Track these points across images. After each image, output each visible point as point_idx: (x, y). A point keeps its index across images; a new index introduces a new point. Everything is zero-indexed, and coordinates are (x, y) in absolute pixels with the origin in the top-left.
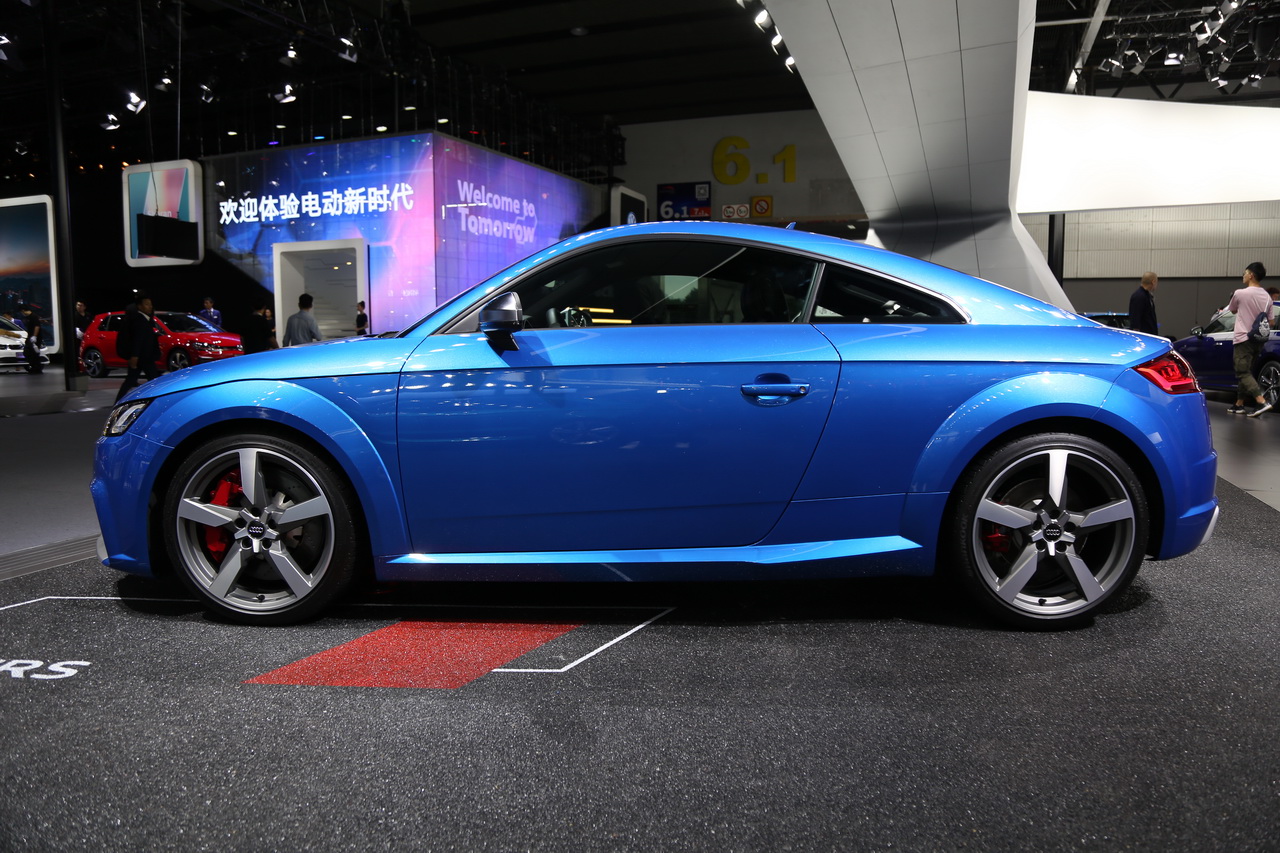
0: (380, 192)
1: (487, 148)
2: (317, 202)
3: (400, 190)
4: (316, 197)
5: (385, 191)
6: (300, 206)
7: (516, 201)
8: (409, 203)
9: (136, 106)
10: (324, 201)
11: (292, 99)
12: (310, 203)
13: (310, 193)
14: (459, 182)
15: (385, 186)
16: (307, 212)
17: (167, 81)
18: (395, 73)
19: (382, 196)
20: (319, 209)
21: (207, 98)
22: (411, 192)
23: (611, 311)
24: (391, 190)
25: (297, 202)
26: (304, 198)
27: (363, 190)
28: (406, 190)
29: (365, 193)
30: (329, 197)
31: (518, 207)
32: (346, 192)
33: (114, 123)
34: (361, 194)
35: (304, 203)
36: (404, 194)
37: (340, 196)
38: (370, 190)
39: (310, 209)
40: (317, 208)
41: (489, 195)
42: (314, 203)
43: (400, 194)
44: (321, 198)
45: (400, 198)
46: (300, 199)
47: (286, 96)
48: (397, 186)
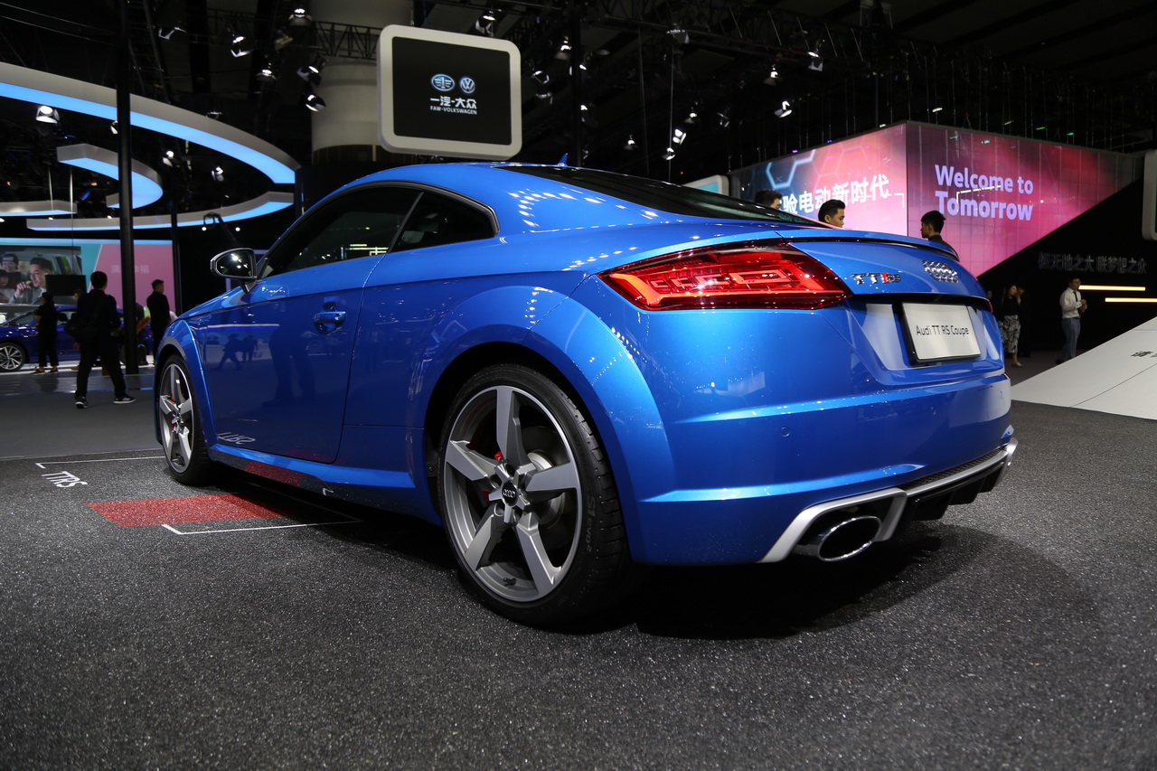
0: (861, 185)
1: (971, 130)
2: (810, 200)
3: (877, 181)
4: (810, 195)
5: (865, 184)
6: (798, 204)
7: (1009, 180)
8: (885, 192)
9: (680, 138)
10: (817, 198)
11: (789, 112)
12: (805, 201)
13: (805, 192)
14: (937, 167)
15: (865, 179)
16: (803, 209)
17: (693, 115)
18: (874, 74)
19: (862, 188)
20: (812, 206)
21: (724, 123)
22: (887, 182)
23: (1143, 289)
24: (870, 181)
25: (796, 201)
26: (801, 197)
27: (847, 184)
28: (883, 180)
29: (849, 187)
30: (820, 194)
31: (1011, 185)
32: (834, 188)
33: (672, 154)
34: (845, 188)
35: (801, 201)
36: (881, 184)
37: (829, 191)
38: (853, 184)
39: (805, 206)
40: (811, 205)
41: (974, 176)
42: (808, 200)
43: (877, 185)
44: (814, 195)
45: (878, 189)
46: (797, 198)
47: (784, 111)
48: (875, 177)
